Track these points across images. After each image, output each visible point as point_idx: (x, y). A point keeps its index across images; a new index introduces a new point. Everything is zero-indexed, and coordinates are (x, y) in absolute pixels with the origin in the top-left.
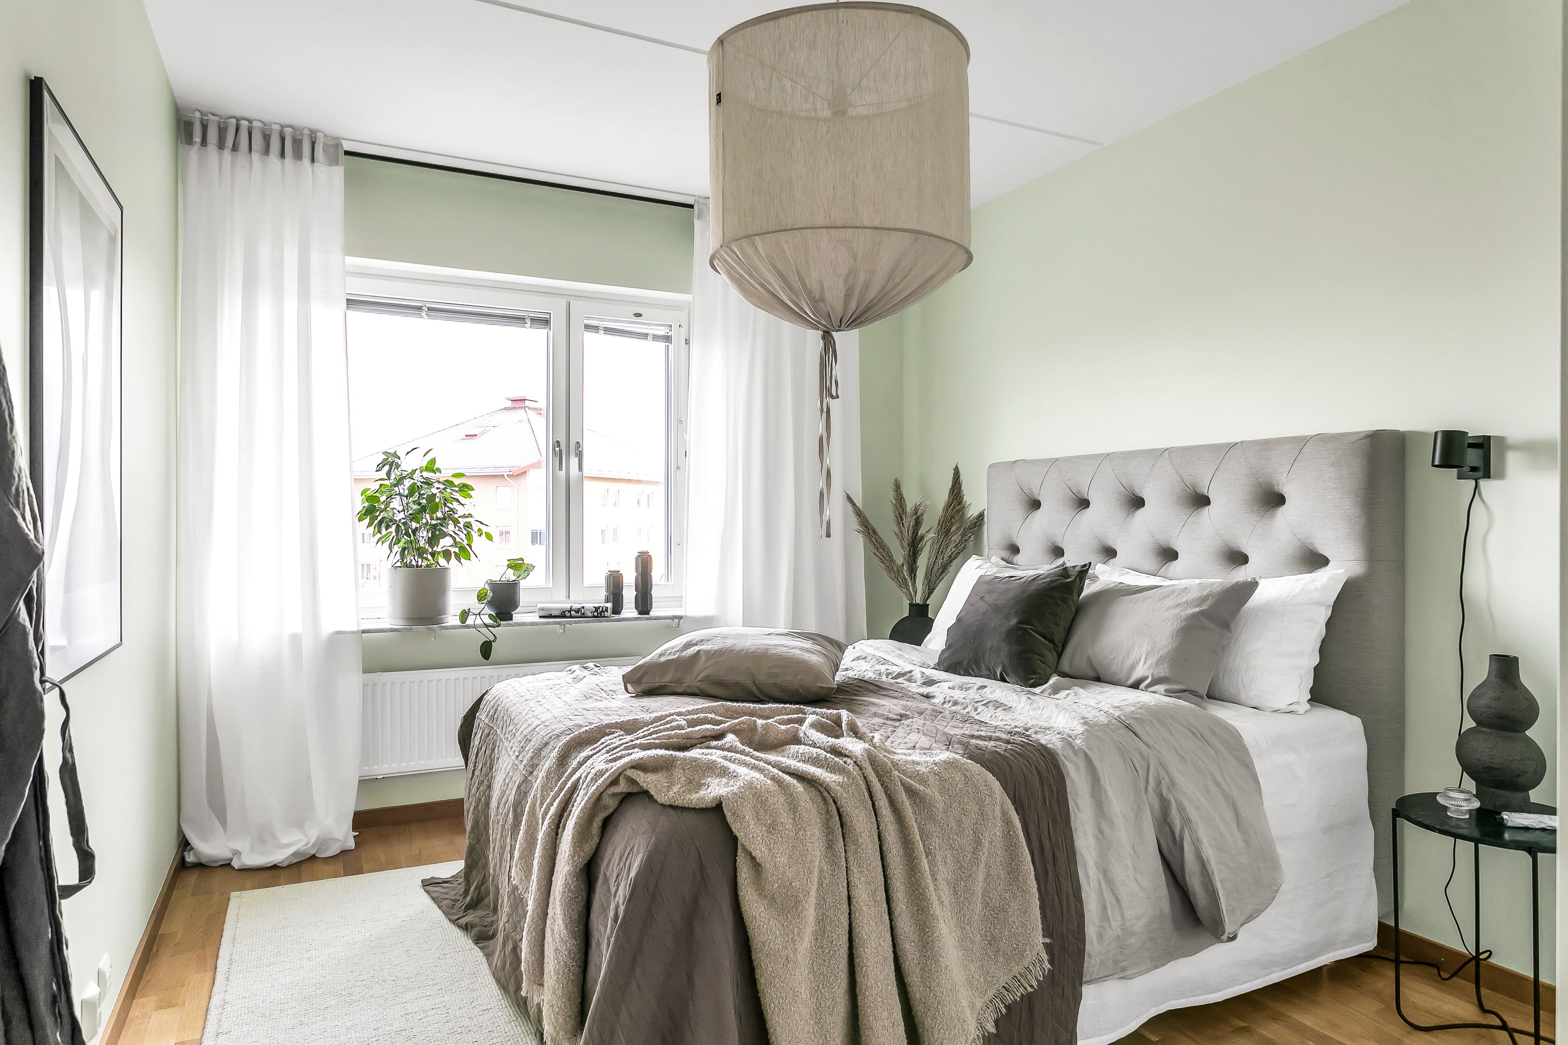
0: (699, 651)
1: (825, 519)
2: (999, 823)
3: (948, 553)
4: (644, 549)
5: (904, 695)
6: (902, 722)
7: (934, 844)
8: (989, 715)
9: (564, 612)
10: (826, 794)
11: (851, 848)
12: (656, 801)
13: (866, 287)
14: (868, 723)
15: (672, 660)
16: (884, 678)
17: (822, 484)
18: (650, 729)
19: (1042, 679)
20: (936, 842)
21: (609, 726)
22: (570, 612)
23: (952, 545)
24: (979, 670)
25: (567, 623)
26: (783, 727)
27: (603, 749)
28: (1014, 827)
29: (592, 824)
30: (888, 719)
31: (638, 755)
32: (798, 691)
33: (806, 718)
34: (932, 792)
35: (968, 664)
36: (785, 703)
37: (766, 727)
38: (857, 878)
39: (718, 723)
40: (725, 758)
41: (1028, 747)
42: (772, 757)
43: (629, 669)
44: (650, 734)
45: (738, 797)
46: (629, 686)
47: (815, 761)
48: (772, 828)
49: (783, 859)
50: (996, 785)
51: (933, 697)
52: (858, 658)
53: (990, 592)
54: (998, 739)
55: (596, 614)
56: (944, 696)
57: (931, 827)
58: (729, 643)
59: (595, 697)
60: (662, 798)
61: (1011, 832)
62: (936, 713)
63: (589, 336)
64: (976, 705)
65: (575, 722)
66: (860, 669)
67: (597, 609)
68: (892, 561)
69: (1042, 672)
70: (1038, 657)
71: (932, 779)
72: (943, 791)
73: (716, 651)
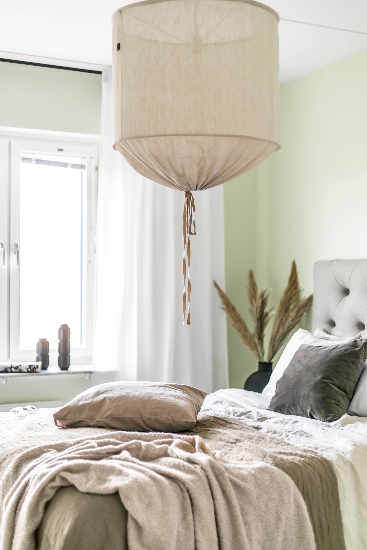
0: (105, 398)
1: (187, 313)
2: (293, 506)
3: (287, 325)
4: (65, 323)
5: (243, 427)
6: (237, 444)
7: (250, 518)
8: (295, 440)
9: (7, 369)
10: (182, 486)
11: (197, 518)
12: (78, 491)
13: (212, 167)
14: (215, 445)
15: (87, 404)
16: (231, 416)
17: (184, 289)
18: (73, 449)
19: (336, 416)
20: (251, 517)
21: (47, 447)
22: (11, 368)
23: (290, 320)
24: (296, 410)
25: (9, 376)
26: (158, 447)
27: (43, 461)
28: (302, 509)
29: (39, 506)
30: (228, 442)
31: (66, 463)
32: (170, 424)
33: (173, 441)
34: (249, 486)
35: (289, 407)
36: (161, 431)
37: (147, 447)
38: (200, 537)
39: (116, 444)
40: (121, 465)
41: (314, 460)
42: (151, 465)
43: (57, 410)
44: (74, 451)
45: (128, 487)
46: (58, 421)
47: (177, 467)
48: (149, 505)
49: (155, 524)
50: (291, 483)
51: (261, 428)
52: (216, 402)
53: (305, 357)
54: (296, 455)
55: (30, 370)
56: (268, 428)
57: (248, 508)
58: (125, 392)
59: (35, 429)
60: (82, 488)
61: (300, 512)
62: (261, 438)
63: (24, 165)
64: (288, 433)
65: (23, 445)
66: (215, 410)
67: (30, 367)
68: (246, 330)
69: (337, 412)
70: (334, 401)
71: (250, 478)
72: (257, 485)
73: (116, 398)
